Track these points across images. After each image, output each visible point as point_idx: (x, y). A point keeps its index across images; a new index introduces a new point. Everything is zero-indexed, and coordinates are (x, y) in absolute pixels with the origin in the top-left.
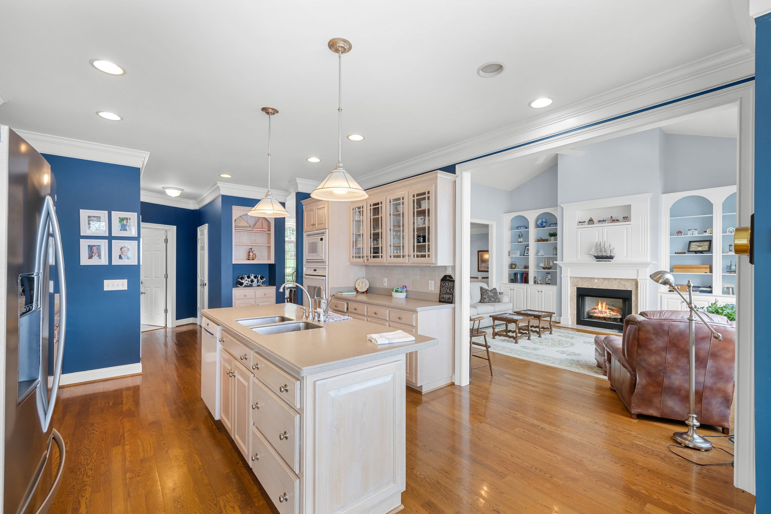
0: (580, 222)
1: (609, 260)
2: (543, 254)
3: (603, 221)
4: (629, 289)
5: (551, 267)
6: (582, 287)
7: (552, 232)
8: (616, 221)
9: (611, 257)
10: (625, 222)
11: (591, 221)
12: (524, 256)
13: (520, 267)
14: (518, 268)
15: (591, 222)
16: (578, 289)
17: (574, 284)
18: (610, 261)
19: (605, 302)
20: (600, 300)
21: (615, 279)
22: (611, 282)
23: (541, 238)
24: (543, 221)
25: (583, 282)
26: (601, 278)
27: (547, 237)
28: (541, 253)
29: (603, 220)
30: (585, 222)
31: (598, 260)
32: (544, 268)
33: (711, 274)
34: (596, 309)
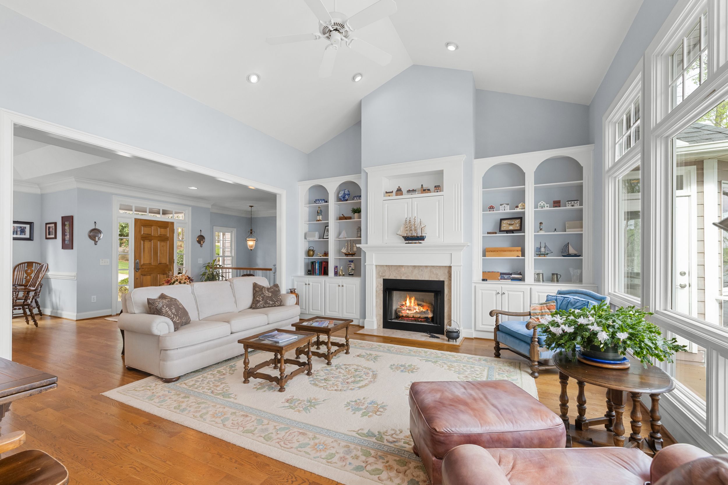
0: (386, 193)
1: (420, 242)
2: (345, 236)
3: (412, 191)
4: (441, 280)
5: (355, 253)
6: (390, 278)
7: (355, 208)
8: (427, 191)
9: (422, 238)
10: (437, 192)
11: (399, 191)
12: (323, 239)
13: (319, 254)
14: (317, 255)
15: (399, 192)
16: (386, 281)
17: (381, 274)
18: (420, 243)
19: (414, 297)
20: (408, 294)
21: (426, 267)
22: (422, 271)
23: (343, 215)
24: (346, 193)
25: (390, 272)
26: (411, 266)
27: (350, 214)
28: (343, 235)
29: (413, 190)
30: (392, 192)
31: (407, 242)
32: (347, 255)
33: (523, 258)
34: (404, 305)
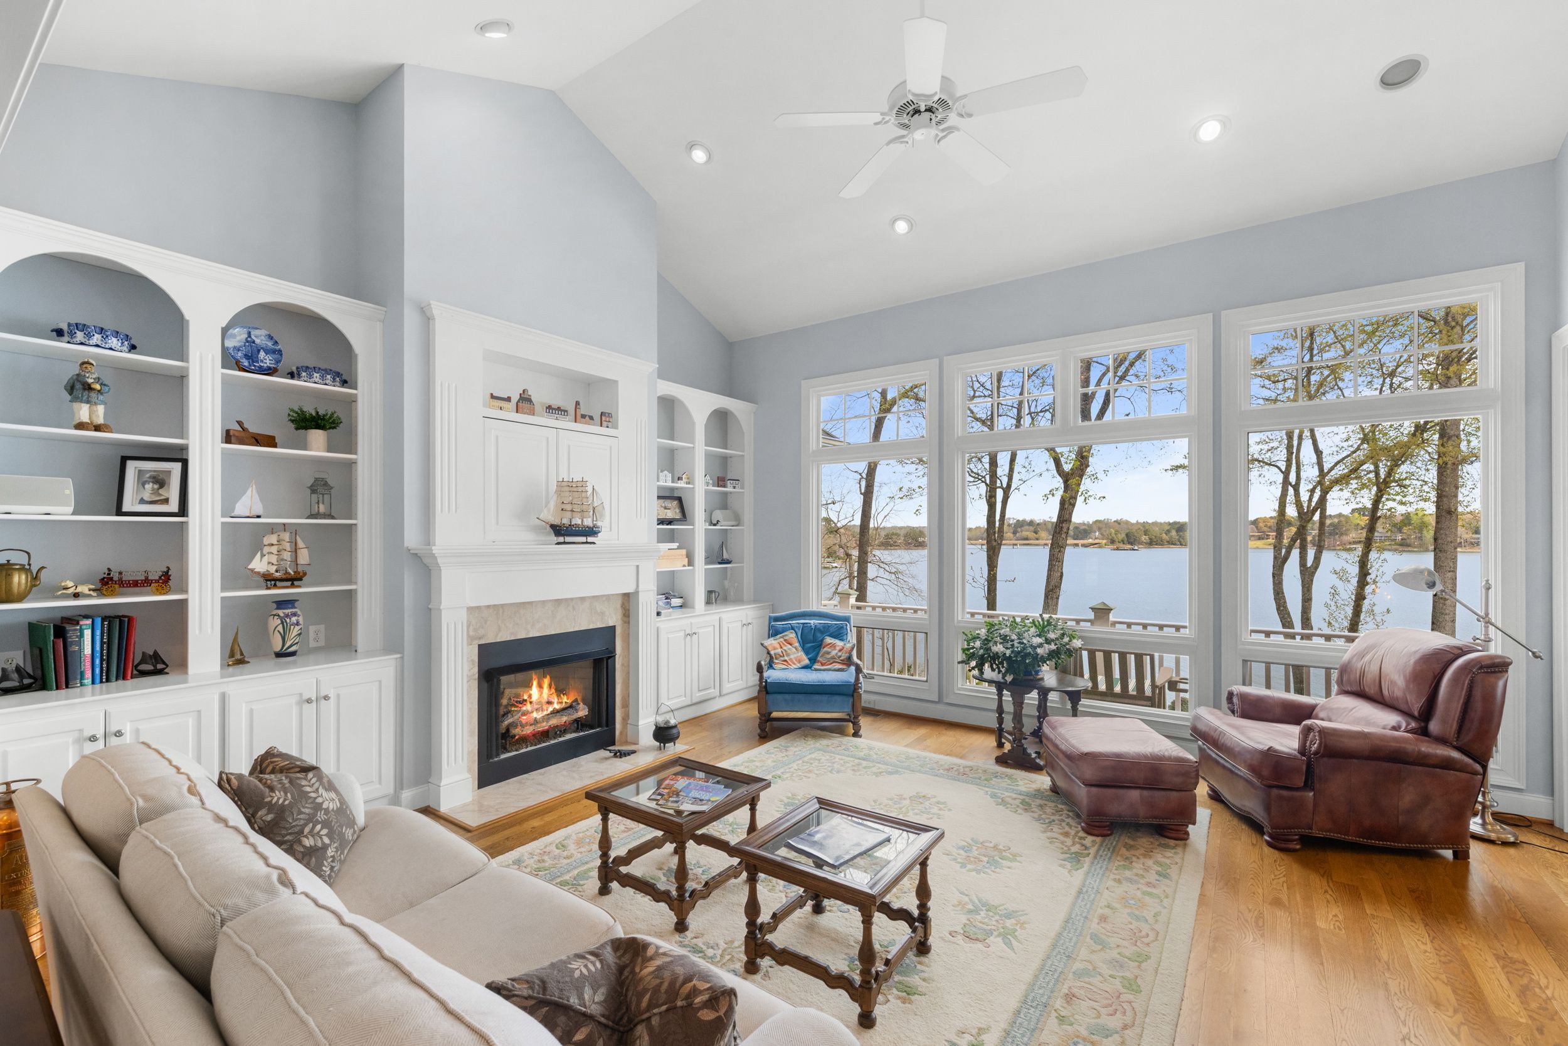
0: (493, 397)
1: (590, 539)
2: (258, 509)
3: (555, 409)
4: (611, 624)
5: (305, 574)
6: (498, 641)
7: (310, 409)
8: (587, 418)
9: (591, 532)
10: (608, 427)
11: (525, 402)
12: (119, 512)
13: (70, 584)
14: (53, 592)
15: (526, 405)
16: (485, 651)
17: (471, 633)
18: (591, 543)
19: (548, 677)
20: (536, 674)
21: (583, 599)
22: (574, 608)
23: (240, 423)
24: (258, 341)
25: (500, 622)
26: (550, 600)
27: (280, 428)
28: (249, 503)
29: (559, 409)
30: (509, 399)
31: (561, 539)
32: (269, 580)
33: (691, 568)
34: (526, 701)
